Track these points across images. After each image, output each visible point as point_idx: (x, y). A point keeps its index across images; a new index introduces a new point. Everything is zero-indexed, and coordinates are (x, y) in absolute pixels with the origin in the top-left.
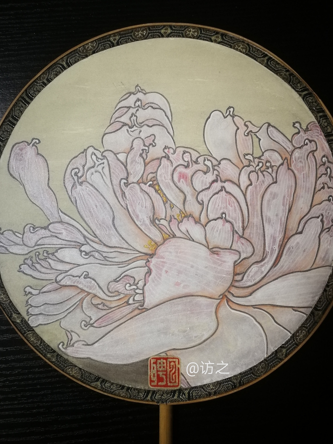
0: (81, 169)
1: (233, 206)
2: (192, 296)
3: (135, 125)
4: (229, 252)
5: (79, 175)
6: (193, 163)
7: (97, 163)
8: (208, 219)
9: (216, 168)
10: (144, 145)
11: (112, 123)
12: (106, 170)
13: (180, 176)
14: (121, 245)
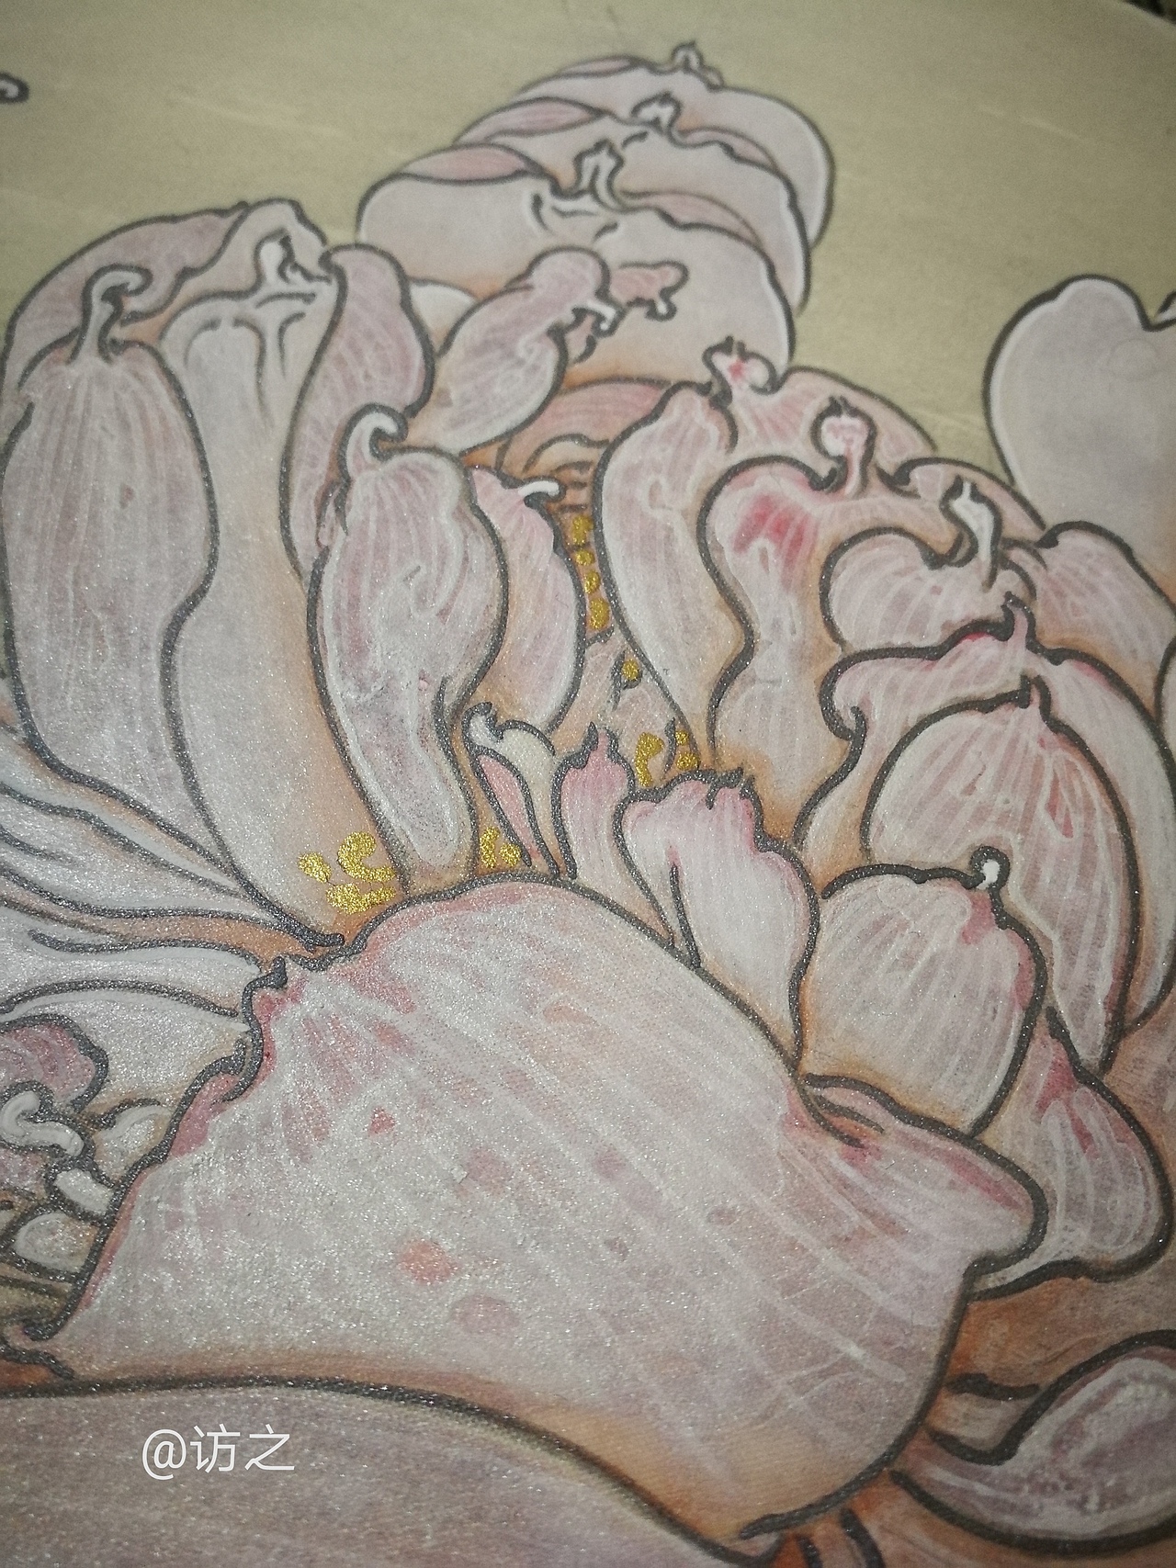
0: (162, 284)
1: (1077, 831)
3: (592, 190)
4: (951, 1159)
5: (133, 304)
6: (875, 481)
7: (273, 283)
8: (866, 851)
9: (1017, 555)
10: (602, 294)
11: (470, 146)
12: (304, 340)
13: (762, 518)
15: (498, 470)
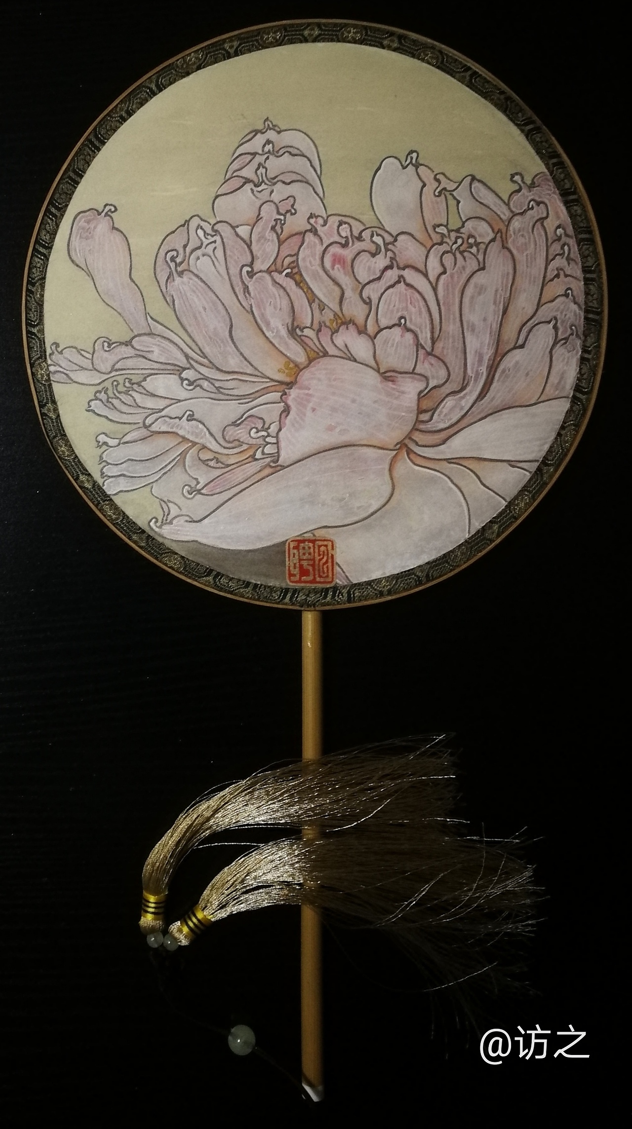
0: (181, 251)
1: (417, 307)
2: (354, 445)
3: (263, 181)
4: (410, 377)
5: (178, 260)
6: (355, 240)
7: (206, 242)
8: (379, 327)
9: (390, 247)
10: (279, 213)
11: (228, 180)
12: (219, 253)
13: (334, 260)
14: (243, 369)
15: (276, 271)
